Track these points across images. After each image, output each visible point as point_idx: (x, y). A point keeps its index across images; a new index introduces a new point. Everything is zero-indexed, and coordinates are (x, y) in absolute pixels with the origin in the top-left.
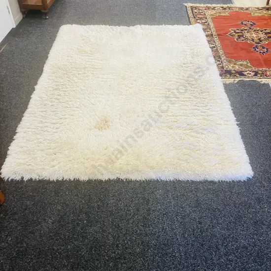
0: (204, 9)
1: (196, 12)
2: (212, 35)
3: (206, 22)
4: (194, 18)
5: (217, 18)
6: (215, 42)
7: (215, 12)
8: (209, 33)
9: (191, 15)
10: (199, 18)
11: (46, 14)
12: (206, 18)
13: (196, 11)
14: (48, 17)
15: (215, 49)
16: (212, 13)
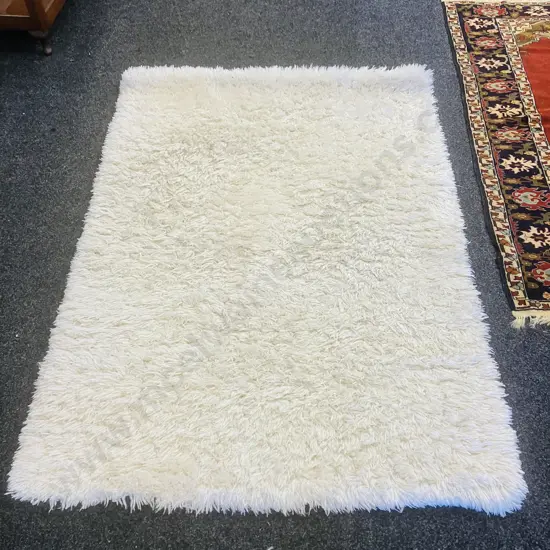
0: (496, 12)
1: (473, 28)
2: (525, 120)
3: (505, 68)
4: (470, 49)
5: (534, 51)
6: (534, 150)
7: (528, 26)
8: (515, 111)
9: (458, 38)
10: (482, 49)
11: (44, 42)
12: (504, 52)
13: (472, 22)
14: (49, 50)
15: (539, 177)
16: (520, 30)
